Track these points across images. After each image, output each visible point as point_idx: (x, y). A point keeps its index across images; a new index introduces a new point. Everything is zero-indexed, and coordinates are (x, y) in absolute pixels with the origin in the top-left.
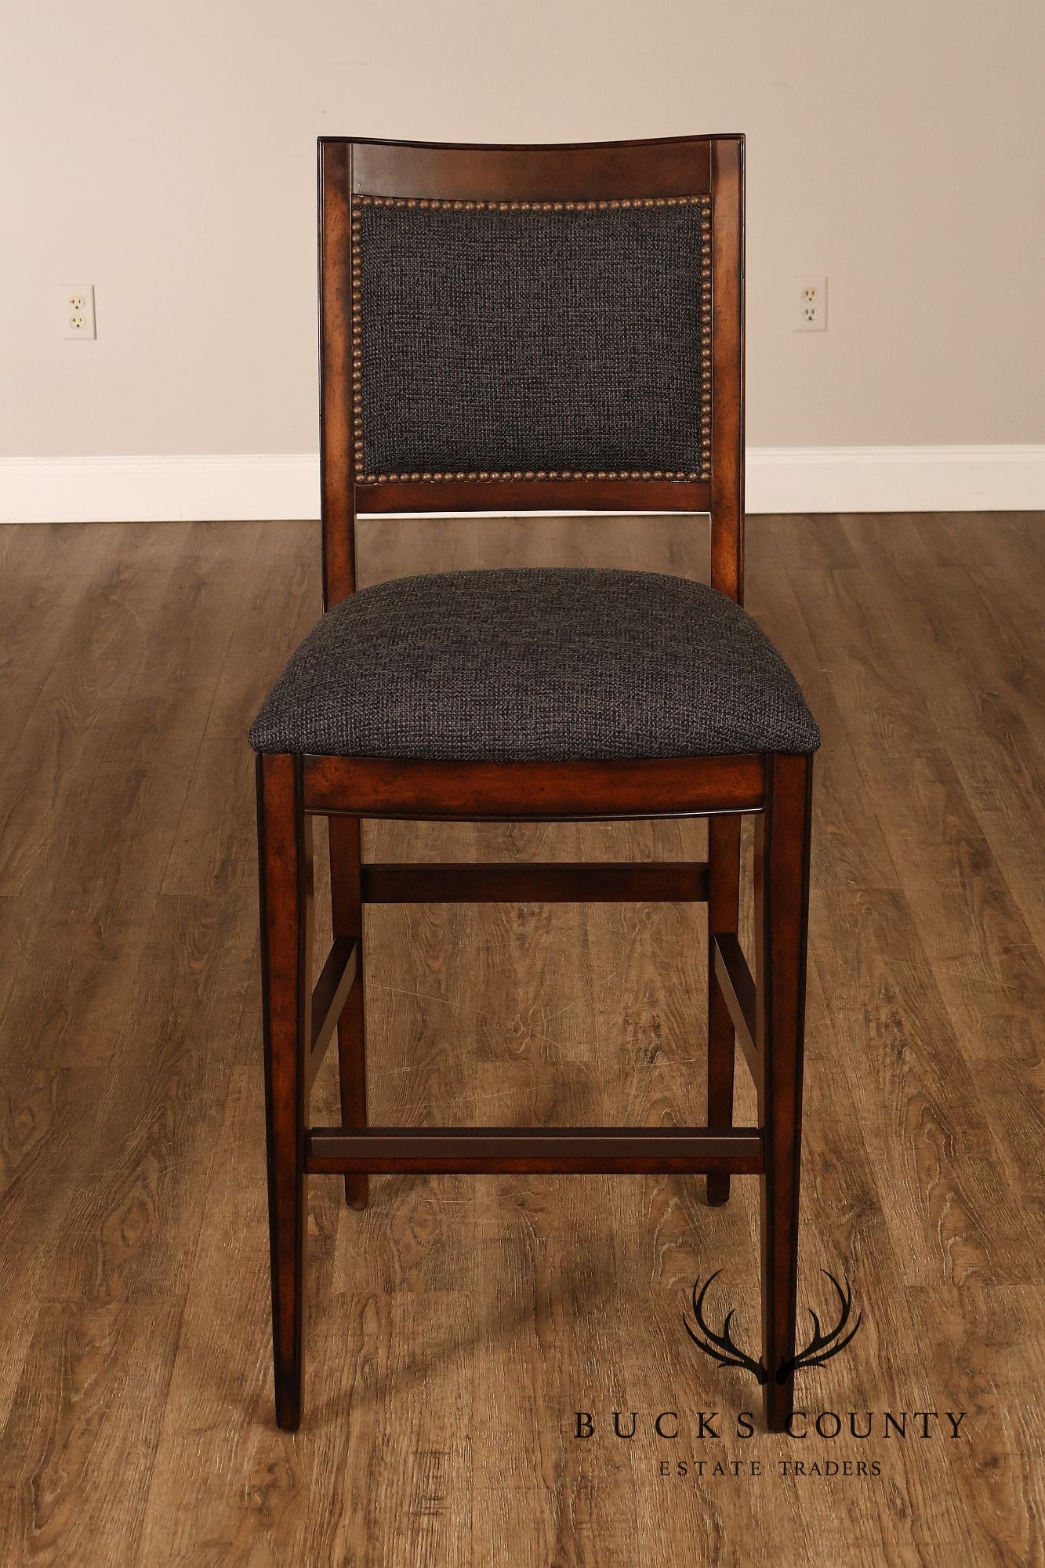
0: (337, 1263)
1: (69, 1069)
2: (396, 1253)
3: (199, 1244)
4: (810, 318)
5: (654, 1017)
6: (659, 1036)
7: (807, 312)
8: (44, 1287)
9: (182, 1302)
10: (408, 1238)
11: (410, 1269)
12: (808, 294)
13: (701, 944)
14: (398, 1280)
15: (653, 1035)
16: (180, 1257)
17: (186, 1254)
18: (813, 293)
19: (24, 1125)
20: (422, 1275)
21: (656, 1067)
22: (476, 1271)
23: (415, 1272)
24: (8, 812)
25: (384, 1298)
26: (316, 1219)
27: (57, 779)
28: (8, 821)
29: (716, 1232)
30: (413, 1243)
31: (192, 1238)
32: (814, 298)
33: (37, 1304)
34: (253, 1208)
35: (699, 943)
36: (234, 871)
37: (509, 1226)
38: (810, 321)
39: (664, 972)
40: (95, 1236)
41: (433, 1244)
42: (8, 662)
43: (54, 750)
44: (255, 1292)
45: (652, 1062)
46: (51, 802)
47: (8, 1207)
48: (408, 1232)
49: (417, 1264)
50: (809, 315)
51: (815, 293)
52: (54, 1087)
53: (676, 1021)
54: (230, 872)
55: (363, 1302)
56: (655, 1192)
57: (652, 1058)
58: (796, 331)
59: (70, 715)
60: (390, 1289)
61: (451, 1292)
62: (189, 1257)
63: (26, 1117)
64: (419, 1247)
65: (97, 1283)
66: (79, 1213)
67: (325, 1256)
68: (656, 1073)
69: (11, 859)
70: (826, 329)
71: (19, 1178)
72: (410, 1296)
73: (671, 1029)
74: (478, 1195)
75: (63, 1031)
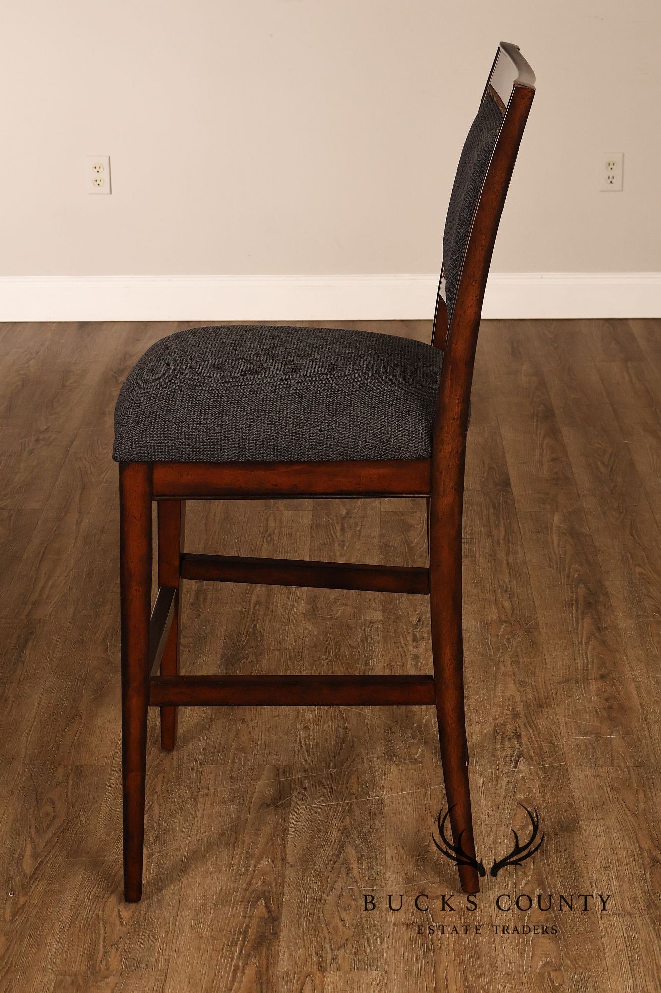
0: (282, 943)
1: (81, 766)
2: (327, 935)
3: (177, 924)
4: (611, 182)
5: (516, 727)
6: (521, 744)
7: (609, 178)
8: (58, 961)
9: (163, 977)
10: (336, 921)
11: (338, 950)
12: (611, 165)
13: (548, 666)
14: (329, 960)
15: (516, 743)
16: (163, 935)
17: (167, 932)
18: (614, 164)
19: (47, 815)
20: (347, 955)
21: (519, 771)
22: (389, 953)
23: (342, 953)
24: (43, 549)
25: (318, 976)
26: (265, 903)
27: (78, 523)
28: (42, 557)
29: (572, 920)
30: (340, 927)
31: (171, 919)
32: (614, 168)
33: (52, 976)
34: (218, 892)
35: (546, 664)
36: (205, 600)
37: (413, 912)
38: (611, 184)
39: (522, 689)
40: (97, 915)
41: (355, 927)
42: (46, 429)
43: (77, 500)
44: (219, 969)
45: (516, 767)
46: (73, 541)
47: (33, 887)
48: (336, 915)
49: (343, 946)
50: (611, 179)
51: (615, 164)
52: (71, 783)
53: (533, 731)
54: (202, 600)
55: (302, 979)
56: (524, 882)
57: (516, 763)
58: (601, 191)
59: (89, 472)
60: (323, 969)
61: (370, 972)
62: (169, 936)
63: (48, 808)
64: (345, 930)
65: (99, 958)
66: (86, 894)
67: (273, 937)
68: (520, 776)
69: (43, 588)
70: (622, 190)
71: (42, 862)
72: (338, 975)
73: (529, 738)
74: (389, 882)
75: (78, 733)
